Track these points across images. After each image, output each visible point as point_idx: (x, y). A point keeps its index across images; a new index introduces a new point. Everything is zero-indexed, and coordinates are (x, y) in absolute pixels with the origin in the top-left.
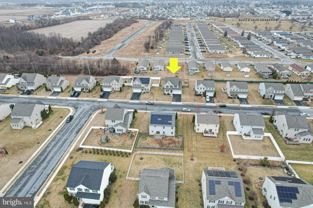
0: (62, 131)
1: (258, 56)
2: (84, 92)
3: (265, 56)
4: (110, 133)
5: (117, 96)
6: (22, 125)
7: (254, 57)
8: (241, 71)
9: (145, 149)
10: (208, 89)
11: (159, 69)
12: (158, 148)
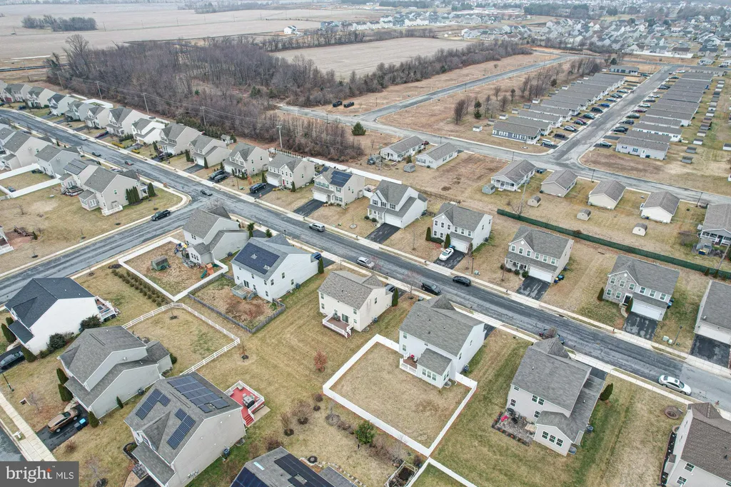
2: (236, 176)
4: (181, 257)
5: (278, 199)
6: (94, 205)
8: (644, 214)
10: (459, 231)
11: (427, 165)
12: (219, 314)
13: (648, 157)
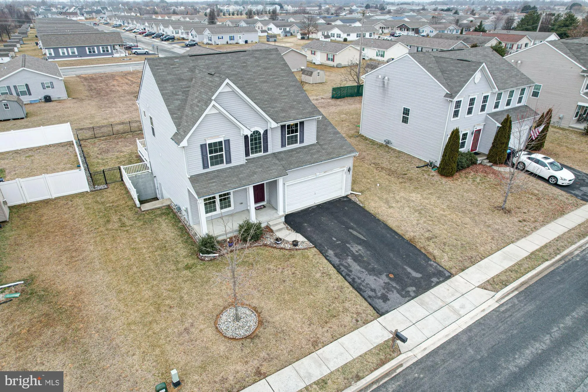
1: (353, 37)
7: (345, 40)
13: (246, 42)
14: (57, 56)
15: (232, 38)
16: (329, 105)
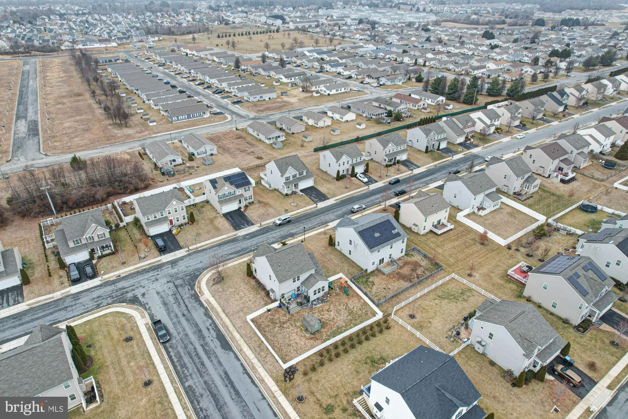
0: (184, 366)
1: (334, 92)
2: (100, 258)
3: (343, 90)
4: (299, 308)
5: (198, 234)
7: (329, 95)
8: (344, 120)
9: (394, 299)
10: (354, 161)
12: (411, 287)
13: (270, 98)
14: (178, 120)
15: (261, 97)
16: (312, 155)
